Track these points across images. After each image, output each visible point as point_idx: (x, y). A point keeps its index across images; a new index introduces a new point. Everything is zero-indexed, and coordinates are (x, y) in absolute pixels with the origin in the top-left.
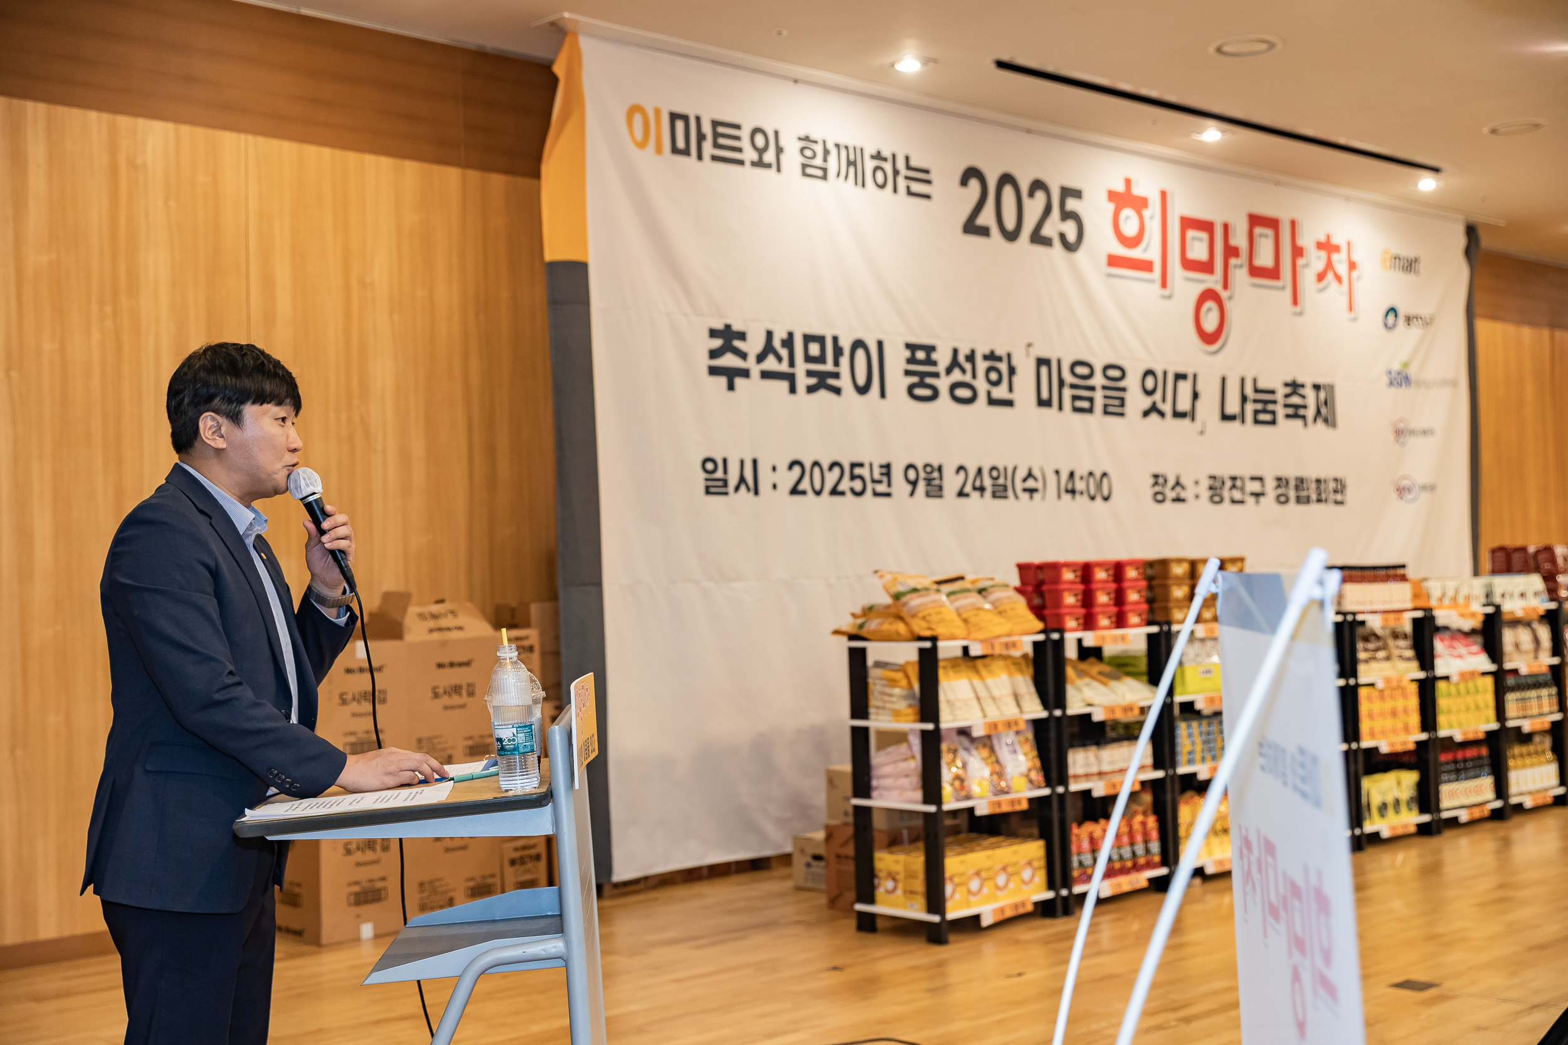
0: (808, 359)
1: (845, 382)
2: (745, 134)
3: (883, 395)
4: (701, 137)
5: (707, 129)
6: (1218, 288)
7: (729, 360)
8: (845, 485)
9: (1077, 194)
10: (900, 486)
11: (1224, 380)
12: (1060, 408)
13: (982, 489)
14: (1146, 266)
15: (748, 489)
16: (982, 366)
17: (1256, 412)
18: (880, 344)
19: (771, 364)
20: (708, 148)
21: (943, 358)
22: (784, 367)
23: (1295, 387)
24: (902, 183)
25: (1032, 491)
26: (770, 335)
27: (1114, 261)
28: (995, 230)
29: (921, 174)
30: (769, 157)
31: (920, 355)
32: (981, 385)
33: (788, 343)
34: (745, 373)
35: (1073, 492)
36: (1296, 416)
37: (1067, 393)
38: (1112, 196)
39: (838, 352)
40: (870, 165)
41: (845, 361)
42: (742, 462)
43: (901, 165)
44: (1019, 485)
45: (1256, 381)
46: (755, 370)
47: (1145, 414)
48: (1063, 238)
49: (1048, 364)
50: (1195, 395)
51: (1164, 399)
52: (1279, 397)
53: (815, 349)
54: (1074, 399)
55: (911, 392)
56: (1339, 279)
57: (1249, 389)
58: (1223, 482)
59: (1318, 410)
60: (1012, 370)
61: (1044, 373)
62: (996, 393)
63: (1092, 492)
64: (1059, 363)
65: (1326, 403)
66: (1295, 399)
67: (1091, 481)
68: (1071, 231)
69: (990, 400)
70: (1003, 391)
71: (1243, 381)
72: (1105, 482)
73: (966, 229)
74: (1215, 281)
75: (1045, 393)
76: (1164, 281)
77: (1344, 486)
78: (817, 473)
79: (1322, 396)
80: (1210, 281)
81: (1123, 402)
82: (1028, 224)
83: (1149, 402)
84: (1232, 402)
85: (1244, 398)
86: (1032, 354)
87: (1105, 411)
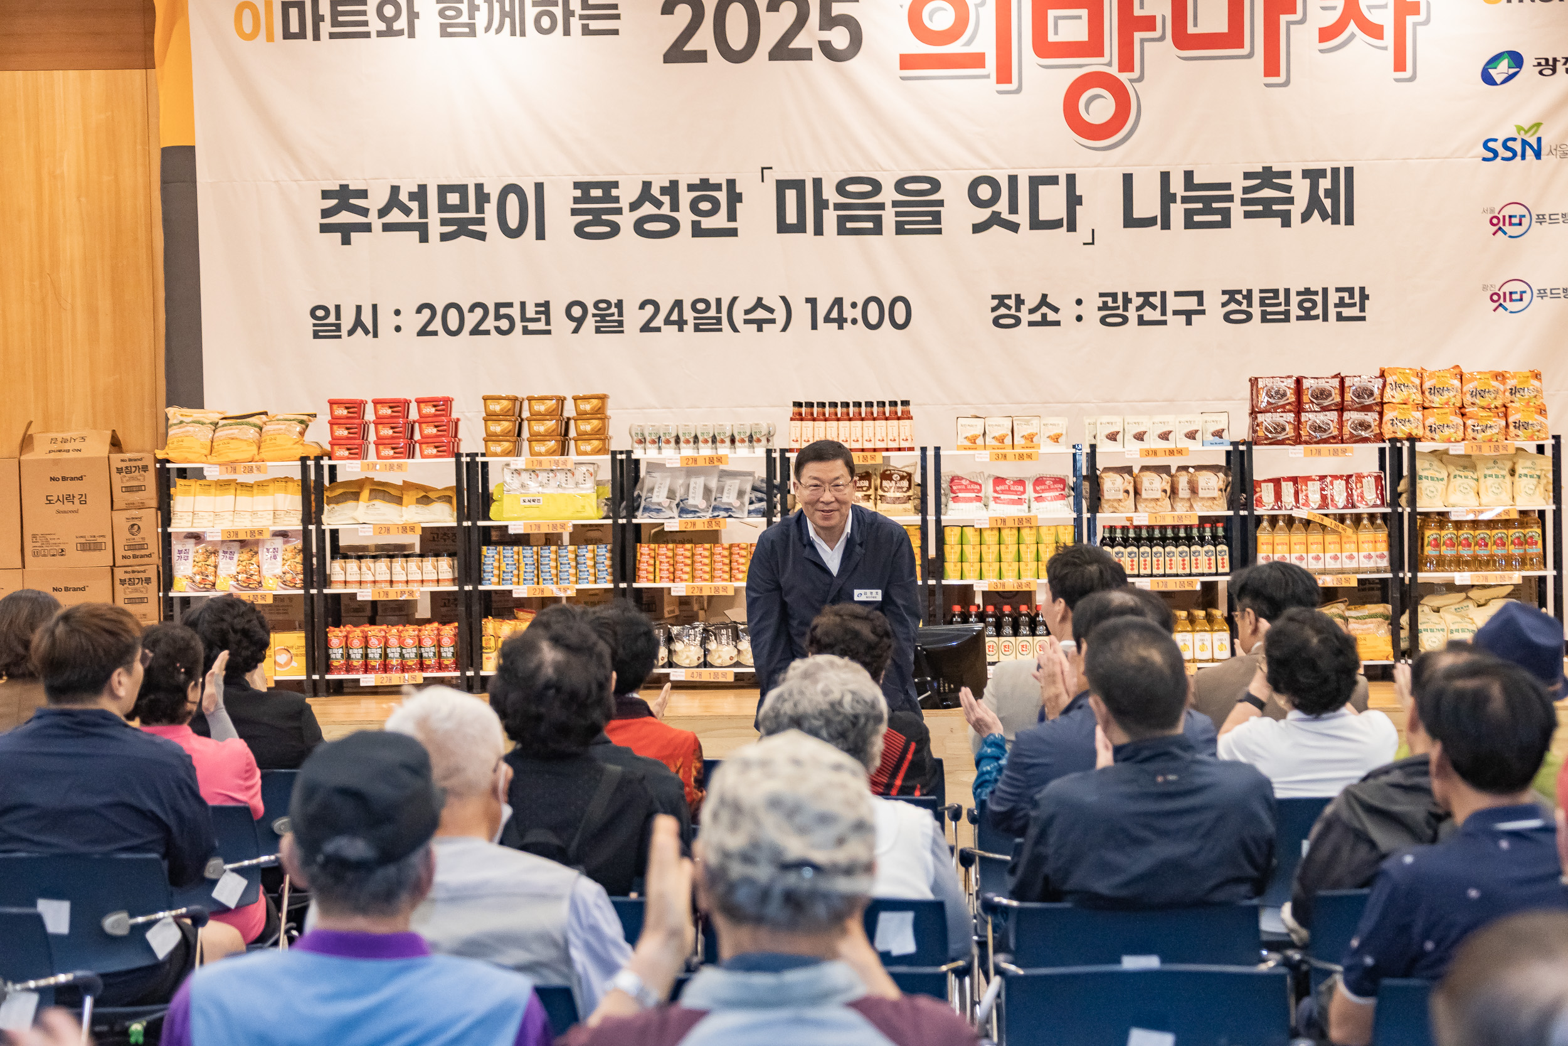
0: (443, 207)
1: (491, 225)
2: (372, 8)
3: (540, 235)
4: (318, 19)
5: (326, 10)
6: (1114, 70)
7: (345, 217)
8: (489, 324)
10: (560, 321)
11: (1128, 179)
12: (819, 231)
13: (681, 324)
14: (977, 60)
15: (367, 332)
16: (685, 197)
17: (1189, 214)
18: (539, 187)
19: (396, 216)
20: (326, 27)
21: (627, 193)
22: (414, 218)
23: (1267, 177)
24: (576, 24)
25: (760, 324)
26: (395, 190)
27: (908, 62)
28: (713, 53)
29: (605, 11)
30: (401, 24)
31: (596, 193)
32: (685, 217)
33: (420, 195)
34: (367, 228)
35: (841, 321)
36: (1267, 213)
37: (830, 217)
39: (482, 197)
41: (491, 209)
42: (359, 309)
43: (575, 6)
44: (739, 316)
45: (1189, 175)
46: (377, 224)
47: (978, 228)
48: (826, 48)
49: (799, 185)
50: (1074, 200)
51: (1013, 209)
52: (1237, 192)
53: (453, 199)
54: (841, 221)
55: (579, 230)
56: (1375, 31)
57: (1177, 186)
58: (1127, 300)
59: (1314, 203)
60: (735, 198)
61: (791, 195)
62: (707, 223)
63: (873, 318)
64: (818, 183)
65: (1332, 193)
66: (1267, 193)
67: (873, 308)
68: (839, 38)
69: (698, 231)
70: (719, 220)
71: (1165, 177)
72: (900, 308)
73: (670, 57)
74: (1107, 63)
75: (791, 218)
76: (1004, 74)
77: (1364, 297)
78: (453, 314)
79: (1325, 184)
80: (1093, 64)
81: (937, 218)
82: (768, 39)
83: (984, 214)
84: (1147, 204)
85: (1167, 198)
86: (771, 177)
87: (900, 229)
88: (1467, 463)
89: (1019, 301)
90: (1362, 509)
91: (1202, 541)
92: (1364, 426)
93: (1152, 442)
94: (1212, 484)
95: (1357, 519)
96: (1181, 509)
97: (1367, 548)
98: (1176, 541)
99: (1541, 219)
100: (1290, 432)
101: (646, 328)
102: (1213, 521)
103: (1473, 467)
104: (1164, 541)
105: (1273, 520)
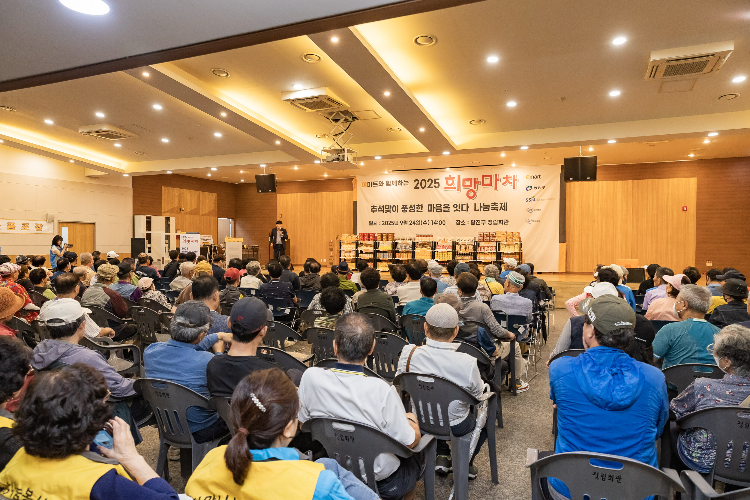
0: (386, 208)
1: (391, 211)
2: (378, 183)
3: (397, 212)
4: (372, 184)
5: (373, 183)
6: (473, 189)
7: (374, 210)
8: (391, 224)
9: (438, 179)
10: (399, 224)
11: (475, 204)
12: (433, 211)
13: (415, 224)
14: (455, 188)
15: (376, 225)
16: (416, 207)
17: (484, 209)
18: (398, 206)
19: (380, 209)
20: (373, 185)
21: (408, 206)
22: (382, 210)
23: (495, 204)
24: (403, 184)
25: (425, 224)
26: (380, 206)
27: (445, 188)
28: (420, 187)
29: (407, 182)
30: (382, 185)
31: (405, 206)
32: (416, 209)
33: (383, 207)
34: (376, 211)
35: (436, 224)
36: (495, 209)
37: (435, 209)
38: (446, 178)
39: (391, 207)
40: (397, 183)
41: (391, 208)
42: (375, 222)
43: (403, 181)
44: (422, 223)
45: (484, 204)
46: (378, 210)
47: (454, 211)
48: (435, 186)
49: (431, 205)
50: (468, 207)
51: (459, 208)
52: (490, 206)
53: (387, 207)
54: (436, 210)
55: (402, 211)
56: (511, 183)
57: (482, 205)
58: (475, 221)
59: (501, 208)
60: (422, 207)
61: (430, 206)
62: (419, 210)
63: (440, 223)
64: (433, 205)
65: (504, 206)
66: (495, 206)
67: (440, 222)
68: (437, 185)
69: (417, 211)
70: (420, 210)
71: (480, 204)
72: (444, 222)
73: (414, 188)
74: (472, 188)
75: (430, 210)
76: (458, 190)
77: (508, 221)
78: (387, 222)
79: (503, 205)
80: (471, 188)
81: (449, 210)
82: (427, 186)
83: (456, 209)
84: (478, 208)
85: (481, 207)
86: (427, 204)
87: (444, 211)
88: (508, 245)
89: (460, 221)
90: (492, 251)
91: (470, 255)
92: (492, 239)
93: (463, 241)
94: (471, 247)
95: (491, 253)
96: (467, 250)
97: (493, 257)
98: (466, 255)
99: (534, 210)
100: (482, 240)
101: (410, 224)
102: (472, 252)
103: (509, 246)
104: (464, 255)
105: (480, 252)
